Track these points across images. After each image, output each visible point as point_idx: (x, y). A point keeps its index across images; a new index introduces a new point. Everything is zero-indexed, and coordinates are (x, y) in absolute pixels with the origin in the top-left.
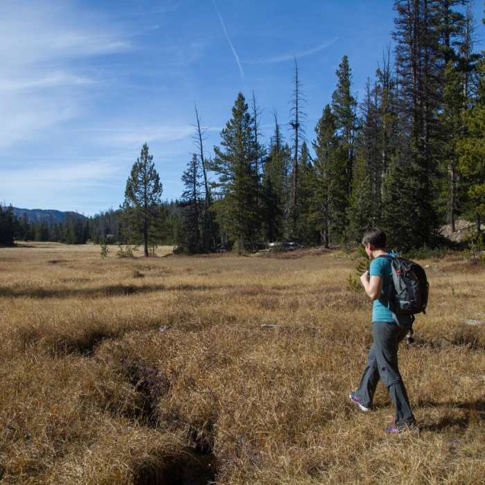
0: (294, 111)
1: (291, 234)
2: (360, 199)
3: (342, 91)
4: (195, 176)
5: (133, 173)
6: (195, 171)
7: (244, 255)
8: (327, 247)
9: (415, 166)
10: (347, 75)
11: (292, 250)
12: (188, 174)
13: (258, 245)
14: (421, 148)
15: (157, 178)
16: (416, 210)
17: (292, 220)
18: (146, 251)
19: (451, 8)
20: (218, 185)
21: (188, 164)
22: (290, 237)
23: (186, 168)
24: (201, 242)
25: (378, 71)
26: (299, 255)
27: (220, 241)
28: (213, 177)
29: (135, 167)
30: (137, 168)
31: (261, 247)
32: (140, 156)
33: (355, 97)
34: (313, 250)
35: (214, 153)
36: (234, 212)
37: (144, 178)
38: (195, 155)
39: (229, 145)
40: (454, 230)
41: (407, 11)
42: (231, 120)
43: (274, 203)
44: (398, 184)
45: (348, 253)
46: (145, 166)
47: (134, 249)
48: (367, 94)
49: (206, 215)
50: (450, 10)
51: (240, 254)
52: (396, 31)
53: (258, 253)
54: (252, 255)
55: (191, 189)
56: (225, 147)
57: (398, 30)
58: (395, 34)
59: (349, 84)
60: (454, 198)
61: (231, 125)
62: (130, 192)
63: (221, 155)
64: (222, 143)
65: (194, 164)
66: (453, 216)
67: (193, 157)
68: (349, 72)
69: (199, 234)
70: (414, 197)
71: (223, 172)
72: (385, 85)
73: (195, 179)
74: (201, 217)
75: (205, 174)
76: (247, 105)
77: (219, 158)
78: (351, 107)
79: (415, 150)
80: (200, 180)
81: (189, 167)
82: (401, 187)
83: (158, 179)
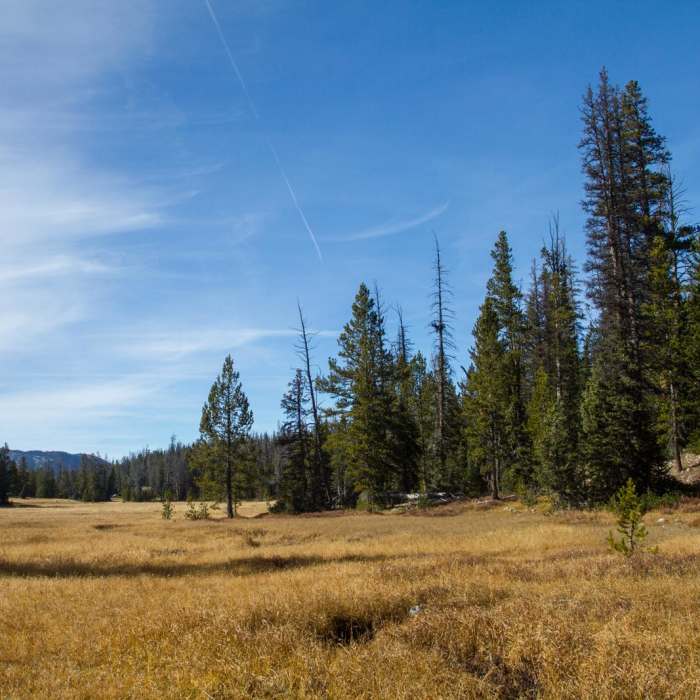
0: (437, 307)
1: (439, 482)
2: (553, 428)
3: (501, 279)
4: (299, 401)
5: (211, 399)
6: (299, 394)
7: (377, 513)
8: (496, 497)
9: (626, 380)
10: (507, 257)
11: (445, 504)
12: (290, 399)
13: (394, 498)
14: (632, 356)
15: (245, 404)
16: (633, 442)
17: (440, 461)
18: (230, 510)
19: (648, 167)
20: (335, 413)
21: (290, 384)
22: (439, 486)
23: (287, 390)
24: (309, 494)
25: (544, 250)
26: (457, 511)
27: (336, 493)
28: (327, 401)
29: (214, 388)
30: (217, 391)
31: (399, 501)
32: (222, 372)
33: (518, 287)
34: (475, 503)
35: (329, 367)
36: (361, 451)
37: (227, 404)
38: (299, 371)
39: (350, 356)
40: (681, 468)
41: (601, 174)
42: (351, 322)
43: (410, 436)
44: (604, 406)
45: (529, 506)
46: (228, 387)
47: (213, 507)
48: (533, 282)
49: (316, 457)
50: (648, 170)
51: (370, 511)
52: (587, 200)
53: (394, 510)
54: (386, 512)
55: (294, 420)
56: (345, 359)
57: (589, 199)
58: (585, 204)
59: (510, 270)
60: (678, 422)
61: (351, 328)
62: (206, 425)
63: (339, 371)
64: (340, 354)
65: (298, 383)
66: (677, 450)
67: (296, 373)
68: (509, 254)
69: (305, 484)
70: (629, 423)
71: (342, 395)
72: (554, 270)
73: (299, 405)
74: (308, 459)
75: (313, 398)
76: (372, 300)
77: (335, 373)
78: (514, 300)
79: (624, 358)
80: (307, 406)
81: (291, 388)
82: (608, 410)
83: (247, 405)
